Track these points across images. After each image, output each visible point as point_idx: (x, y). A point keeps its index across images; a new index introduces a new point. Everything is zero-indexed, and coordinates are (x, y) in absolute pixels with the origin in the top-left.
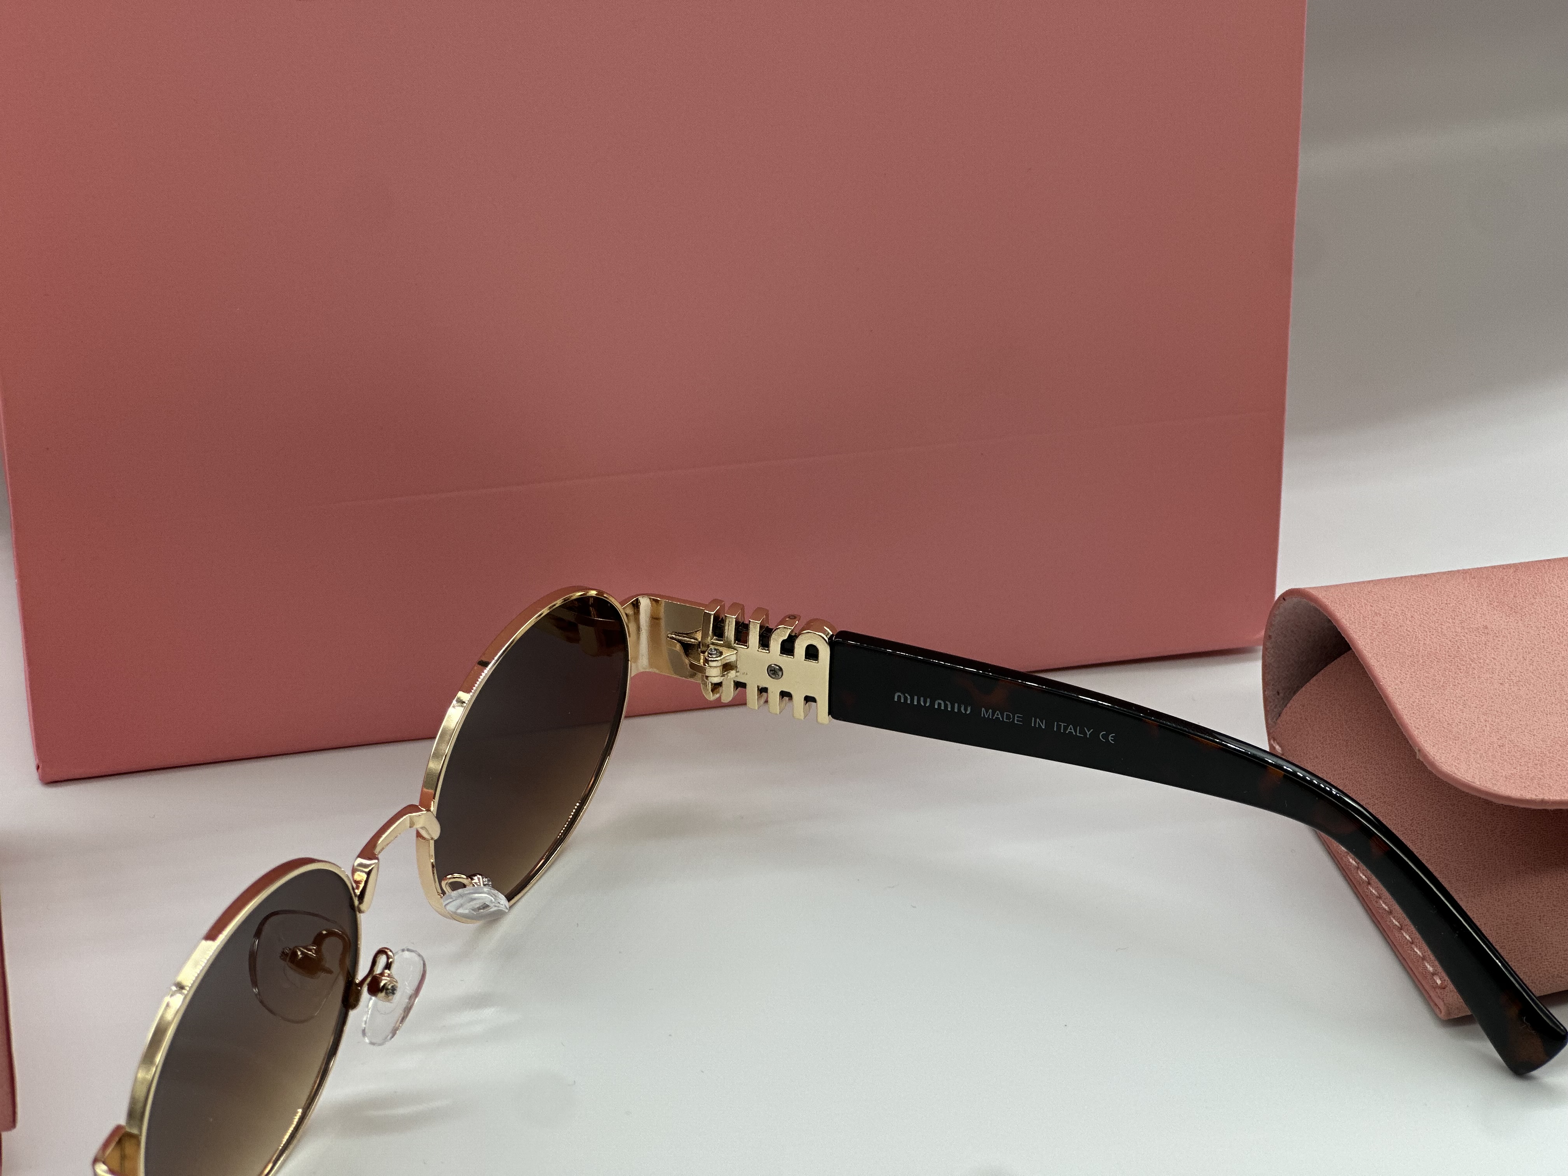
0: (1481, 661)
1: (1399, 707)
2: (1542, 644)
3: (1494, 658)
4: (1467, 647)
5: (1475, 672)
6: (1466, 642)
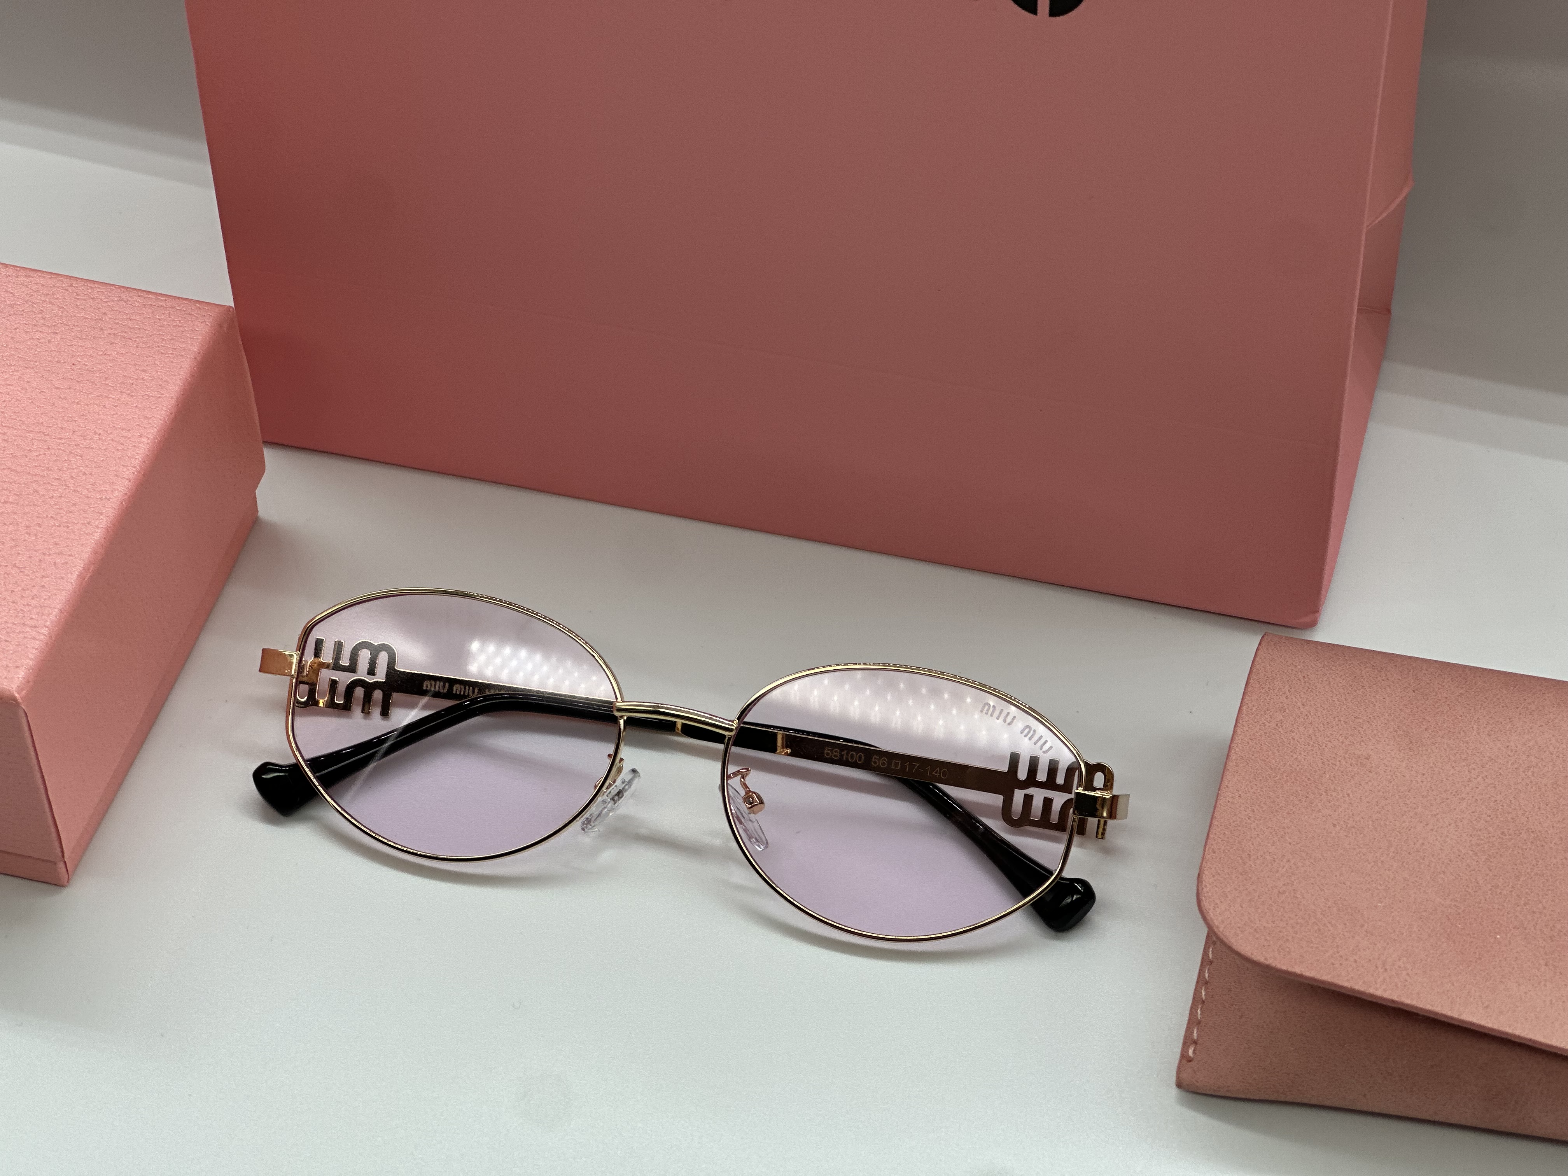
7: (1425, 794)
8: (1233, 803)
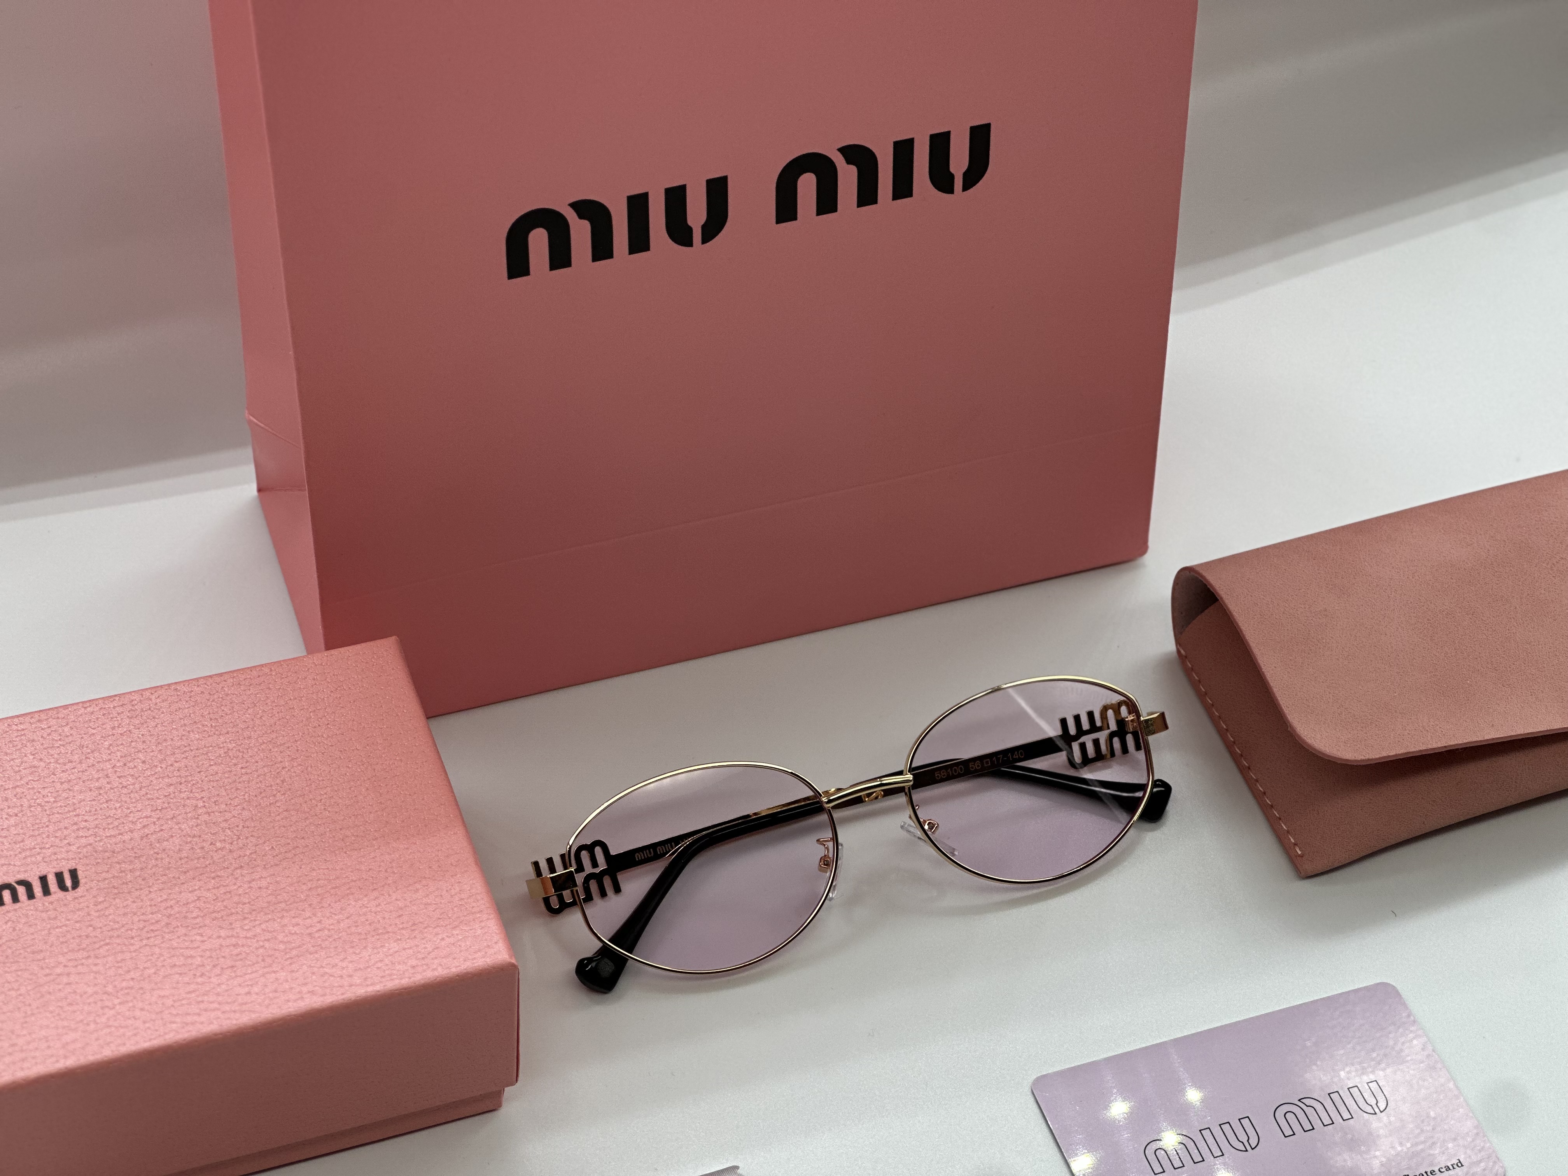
0: (1324, 641)
1: (1275, 690)
2: (1362, 621)
3: (1332, 637)
4: (1314, 630)
5: (1321, 651)
6: (1313, 624)
7: (1371, 617)
8: (1275, 673)
